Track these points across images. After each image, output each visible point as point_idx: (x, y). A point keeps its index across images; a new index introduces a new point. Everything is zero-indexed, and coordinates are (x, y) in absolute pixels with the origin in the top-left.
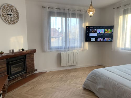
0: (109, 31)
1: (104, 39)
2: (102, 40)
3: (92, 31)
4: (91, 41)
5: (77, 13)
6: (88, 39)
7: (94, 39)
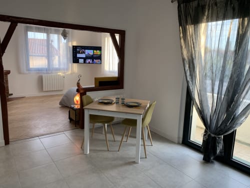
0: (98, 52)
1: (93, 60)
2: (91, 62)
3: (79, 51)
4: (80, 62)
6: (76, 60)
7: (83, 60)
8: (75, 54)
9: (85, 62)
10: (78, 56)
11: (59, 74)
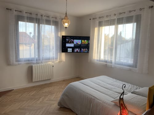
1: (81, 50)
2: (79, 51)
3: (68, 41)
4: (68, 51)
5: (51, 19)
6: (64, 49)
7: (71, 49)
8: (64, 44)
9: (73, 51)
10: (67, 46)
11: (48, 63)
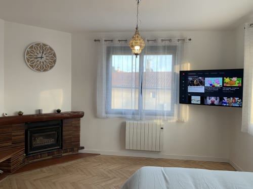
0: (236, 81)
1: (221, 99)
2: (216, 102)
3: (192, 81)
4: (192, 102)
6: (184, 98)
7: (199, 98)
8: (184, 87)
9: (203, 102)
10: (189, 91)
